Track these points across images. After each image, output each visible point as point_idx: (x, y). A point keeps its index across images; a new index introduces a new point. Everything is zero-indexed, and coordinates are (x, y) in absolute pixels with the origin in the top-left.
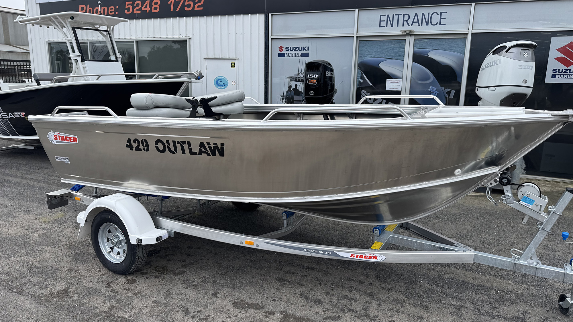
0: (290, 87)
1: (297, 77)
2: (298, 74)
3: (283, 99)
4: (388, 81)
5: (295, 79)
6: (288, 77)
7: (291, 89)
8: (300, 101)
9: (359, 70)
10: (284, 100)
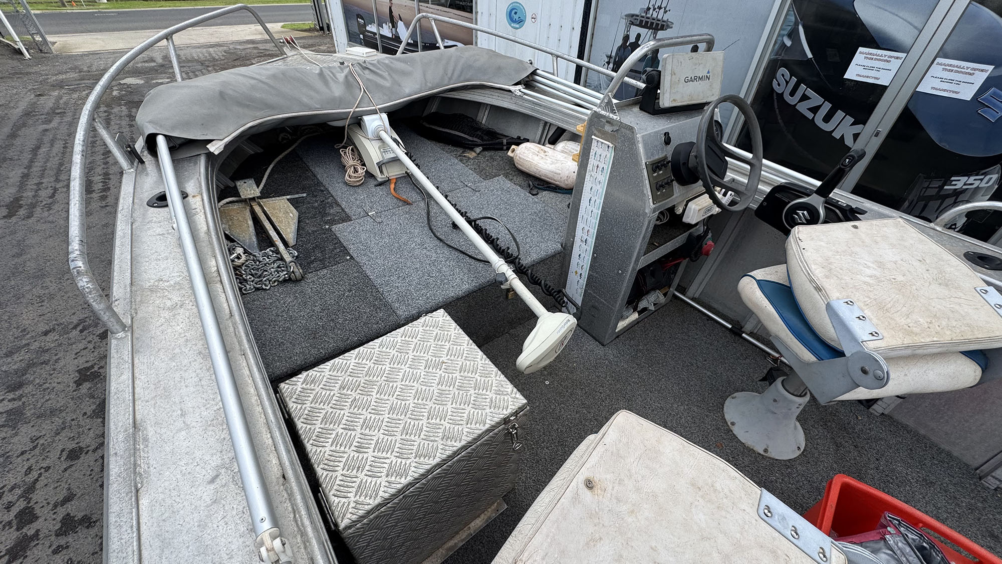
0: (626, 38)
1: (643, 17)
2: (649, 9)
3: (608, 63)
4: (861, 53)
5: (639, 20)
6: (626, 16)
7: (628, 44)
8: (639, 73)
9: (793, 13)
10: (611, 65)
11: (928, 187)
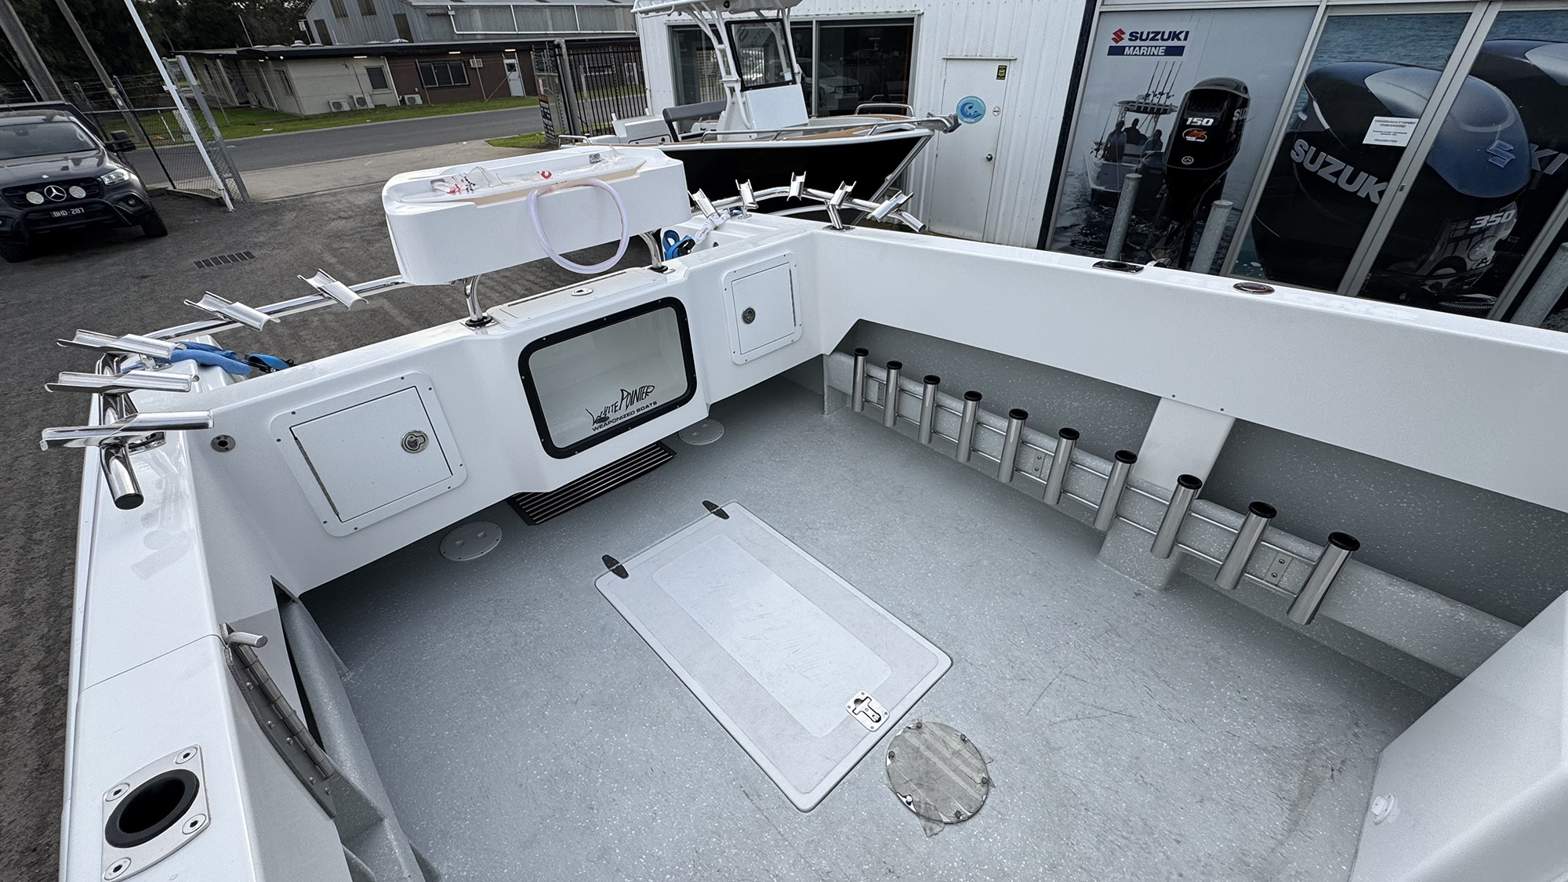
0: (1121, 124)
1: (1142, 103)
2: (1148, 95)
4: (1376, 121)
5: (1136, 107)
6: (1120, 103)
7: (1123, 130)
10: (1101, 152)
11: (1456, 230)
